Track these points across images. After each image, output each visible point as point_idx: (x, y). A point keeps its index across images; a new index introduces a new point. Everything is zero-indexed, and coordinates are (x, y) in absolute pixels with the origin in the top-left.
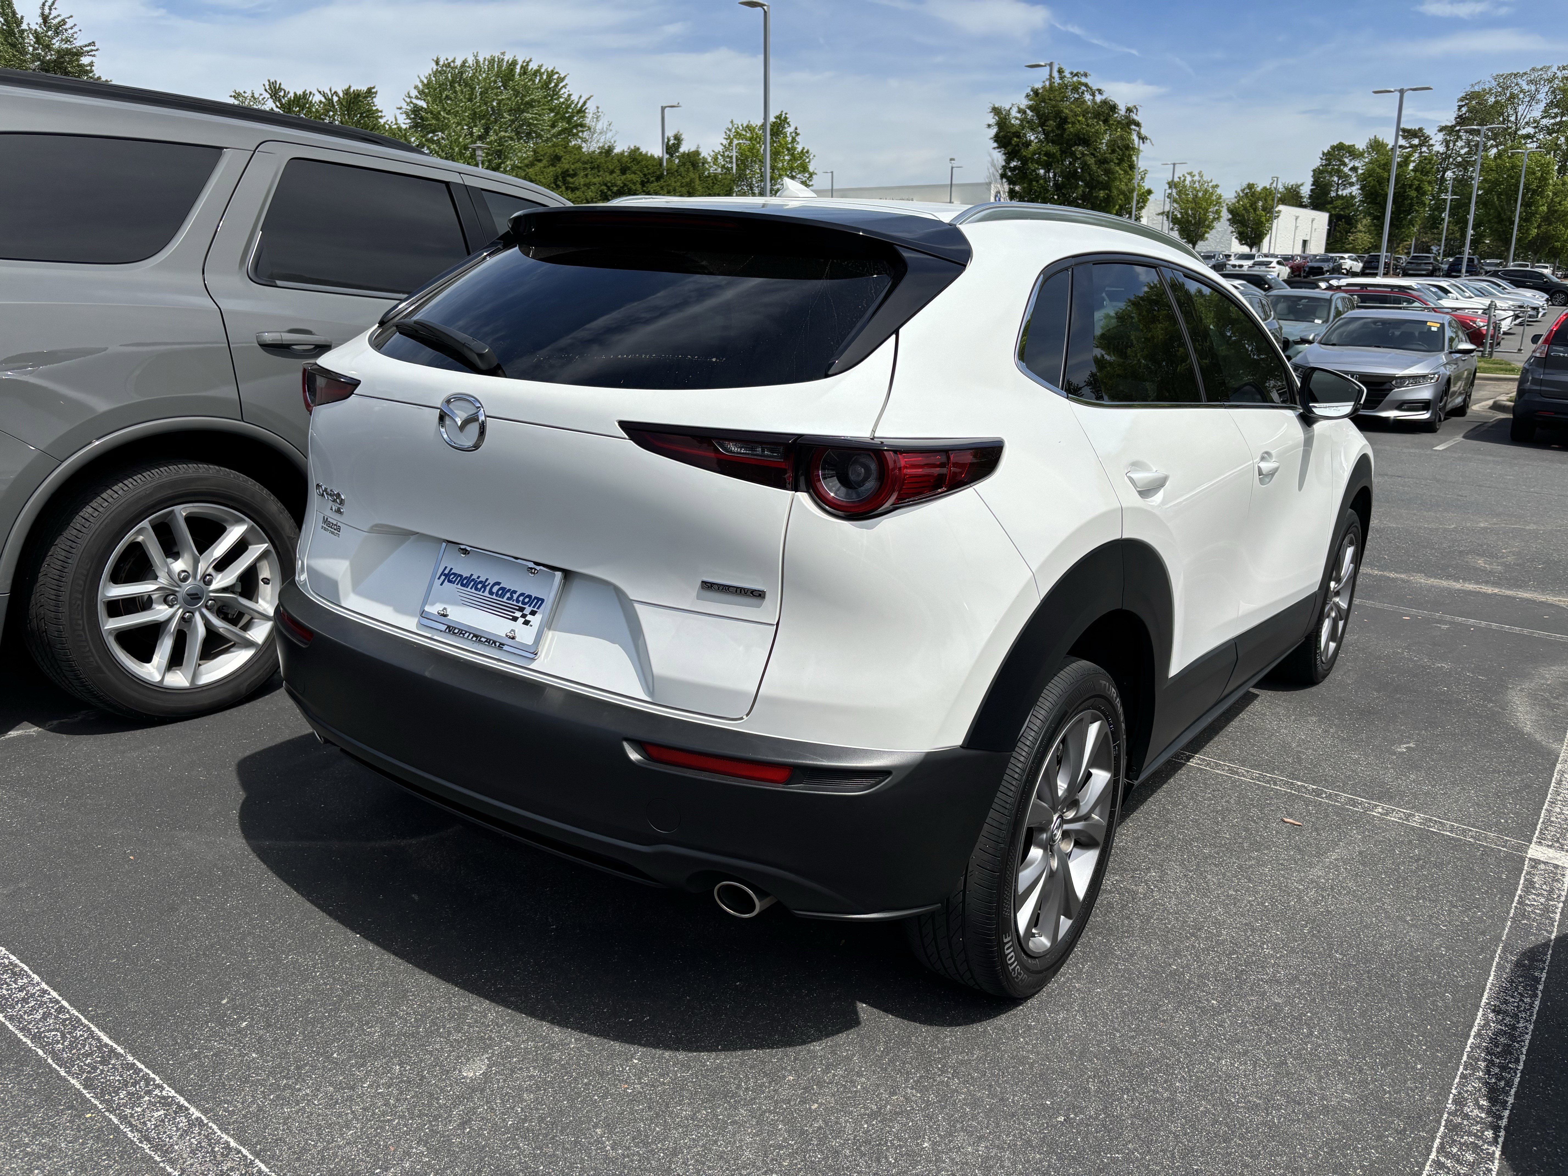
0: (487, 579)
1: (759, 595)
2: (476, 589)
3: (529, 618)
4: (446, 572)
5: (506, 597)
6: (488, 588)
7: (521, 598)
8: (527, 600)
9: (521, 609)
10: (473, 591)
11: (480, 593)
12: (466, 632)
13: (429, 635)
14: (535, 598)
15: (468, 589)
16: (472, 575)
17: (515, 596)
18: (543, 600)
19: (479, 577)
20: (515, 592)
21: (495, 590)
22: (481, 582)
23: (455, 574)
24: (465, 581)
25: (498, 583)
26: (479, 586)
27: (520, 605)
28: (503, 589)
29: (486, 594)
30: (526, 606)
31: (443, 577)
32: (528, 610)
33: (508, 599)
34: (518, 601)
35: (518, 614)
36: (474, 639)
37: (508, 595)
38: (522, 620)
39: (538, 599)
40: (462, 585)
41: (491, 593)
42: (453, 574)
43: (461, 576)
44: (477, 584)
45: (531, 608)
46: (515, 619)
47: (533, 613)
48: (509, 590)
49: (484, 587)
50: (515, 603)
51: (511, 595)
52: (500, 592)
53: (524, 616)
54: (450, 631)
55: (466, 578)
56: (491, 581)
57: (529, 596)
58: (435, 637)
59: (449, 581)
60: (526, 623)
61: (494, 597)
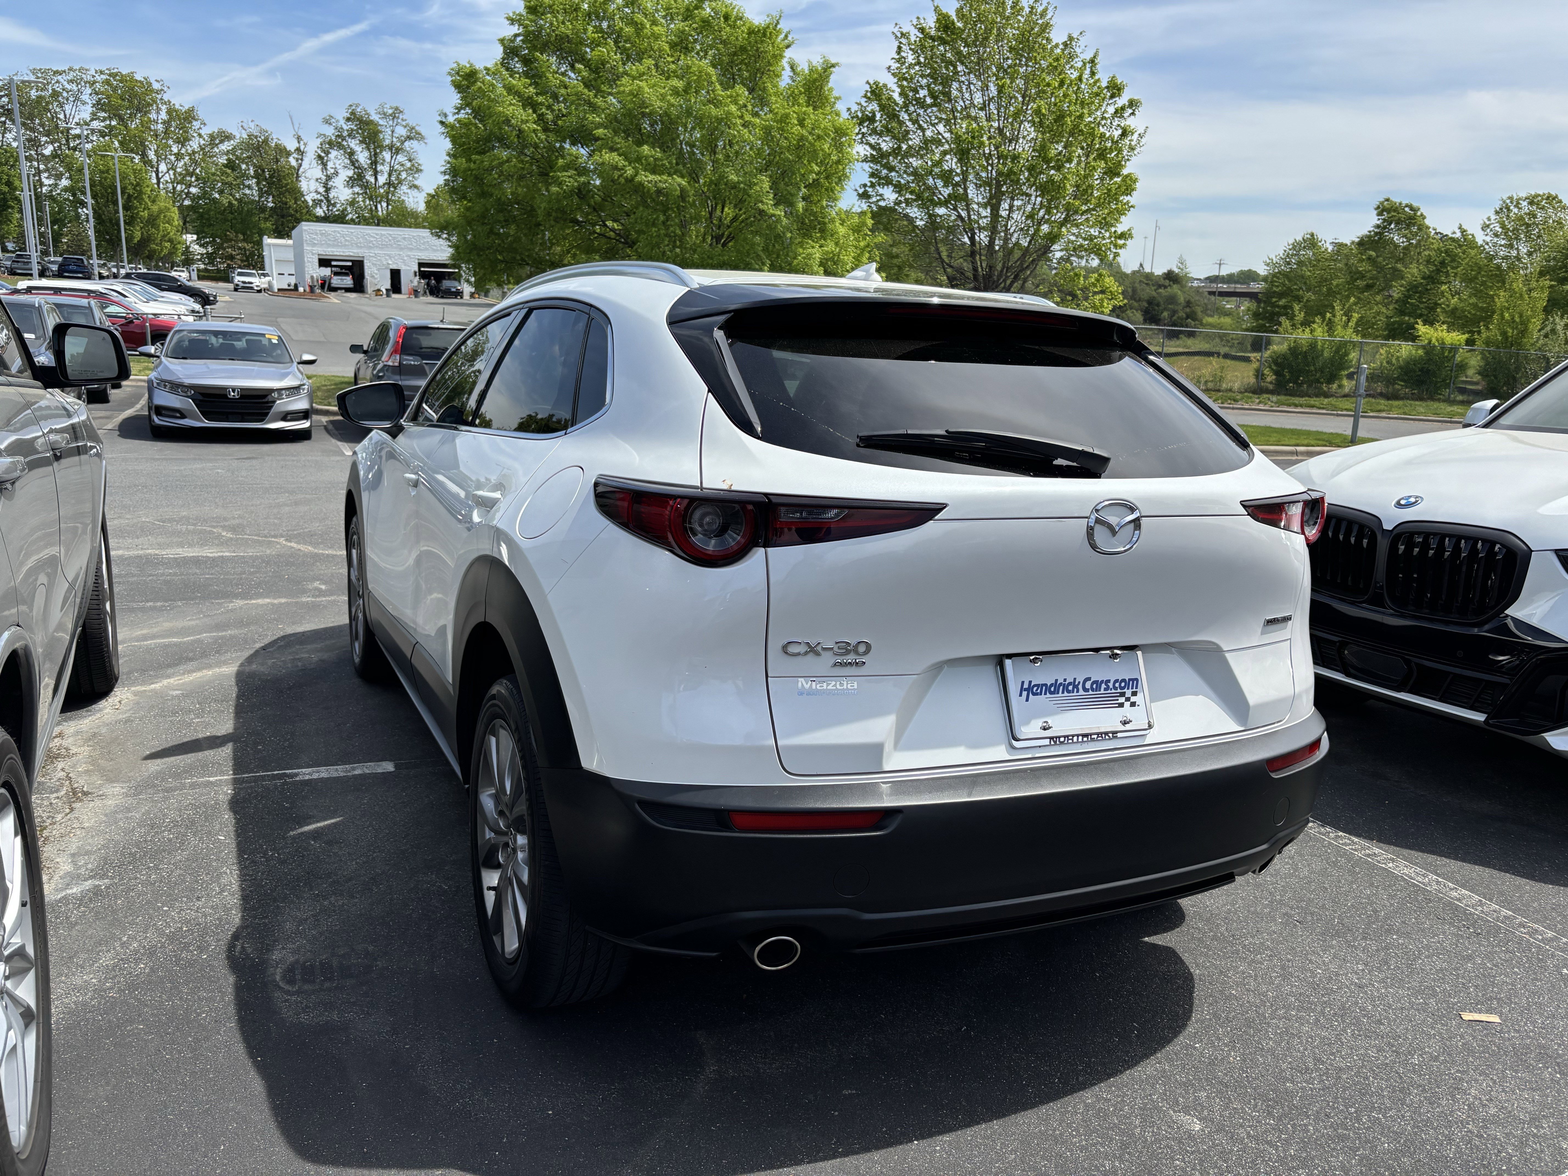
0: (1075, 679)
1: (1287, 619)
2: (1069, 692)
3: (1133, 699)
4: (1026, 686)
5: (1102, 689)
6: (1080, 687)
7: (1117, 685)
8: (1123, 684)
9: (1123, 695)
10: (1066, 694)
11: (1075, 694)
12: (1073, 736)
13: (1030, 756)
14: (1130, 680)
15: (1060, 694)
16: (1056, 680)
17: (1111, 685)
18: (1137, 680)
19: (1065, 680)
20: (1109, 681)
21: (1088, 685)
22: (1070, 684)
23: (1038, 686)
24: (1053, 689)
25: (1089, 679)
26: (1070, 688)
27: (1119, 691)
28: (1096, 682)
29: (1081, 692)
30: (1125, 690)
31: (1025, 693)
32: (1128, 693)
33: (1105, 690)
34: (1116, 688)
35: (1122, 700)
36: (1085, 739)
37: (1103, 686)
38: (1127, 704)
39: (1133, 680)
40: (1051, 693)
41: (1085, 690)
42: (1035, 686)
43: (1046, 685)
44: (1069, 687)
45: (1130, 691)
46: (1121, 705)
47: (1134, 694)
48: (1102, 682)
49: (1076, 687)
50: (1113, 691)
51: (1106, 684)
52: (1094, 686)
53: (1128, 699)
54: (1055, 742)
55: (1052, 685)
56: (1080, 679)
57: (1124, 680)
58: (1037, 755)
59: (1034, 694)
60: (1133, 704)
61: (1091, 692)
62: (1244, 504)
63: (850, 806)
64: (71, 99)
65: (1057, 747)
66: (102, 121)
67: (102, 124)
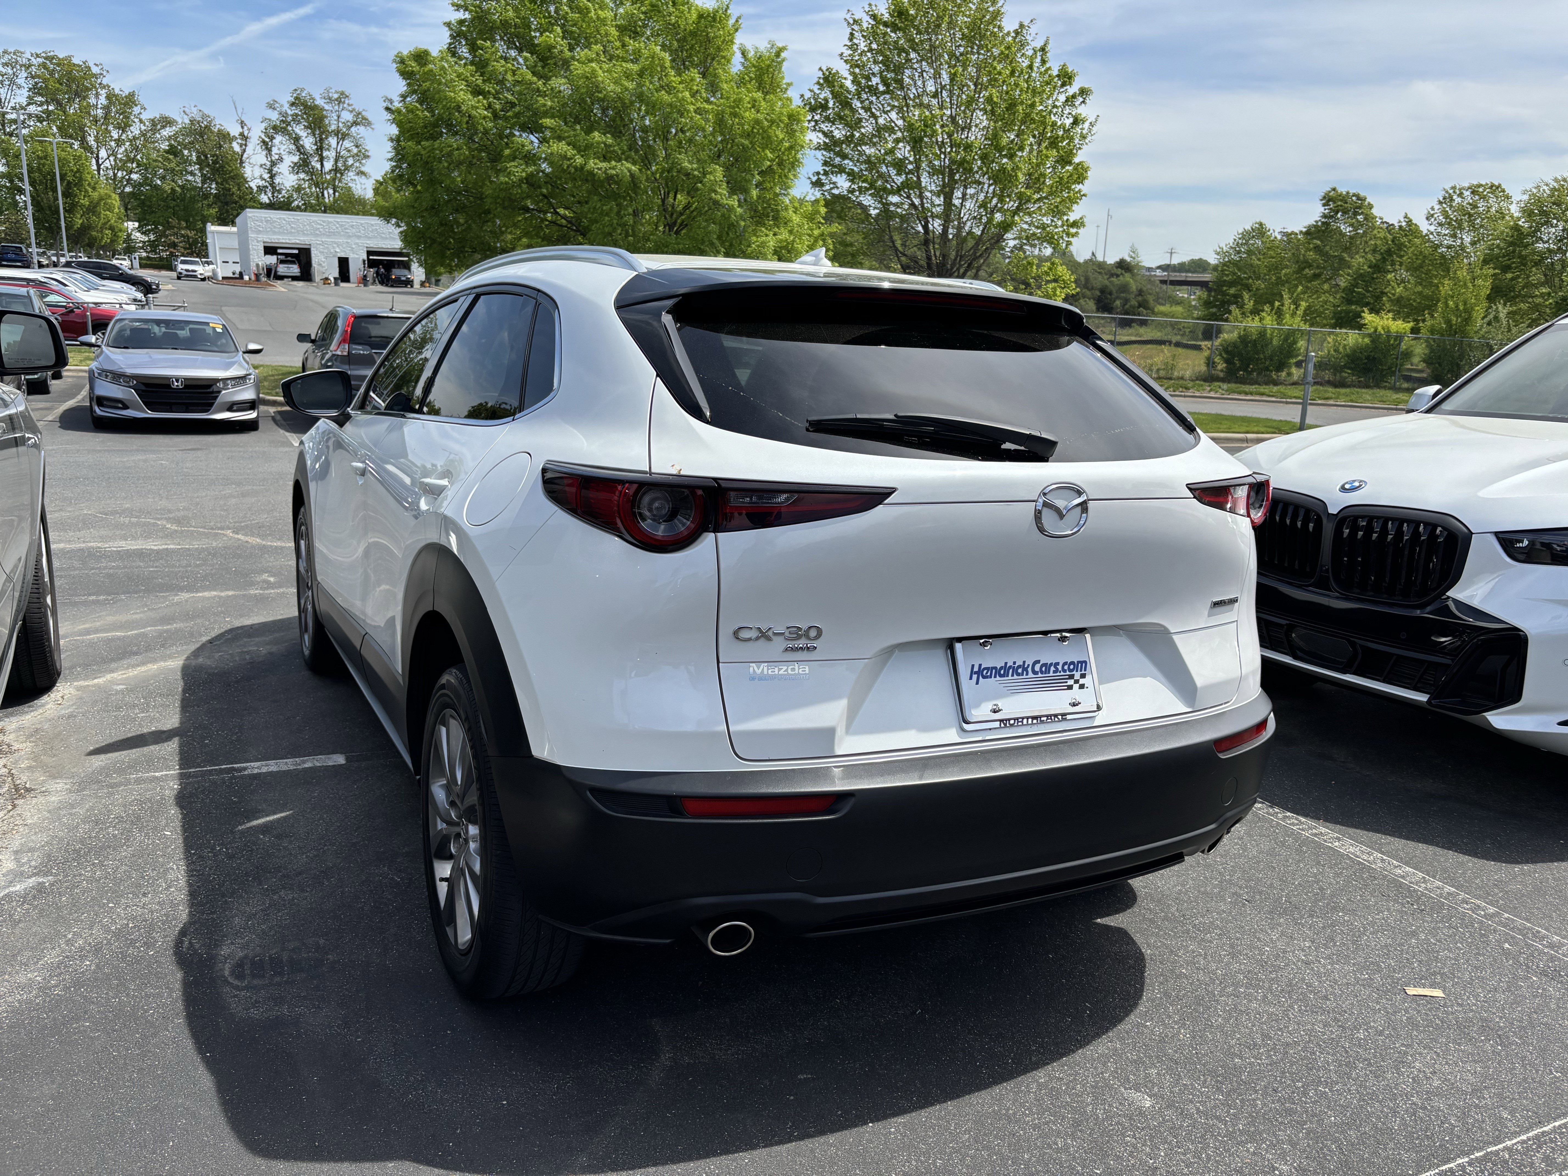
0: (1024, 662)
1: (1233, 601)
2: (1018, 674)
3: (1082, 681)
4: (976, 669)
5: (1051, 672)
6: (1030, 669)
7: (1066, 667)
8: (1072, 667)
9: (1071, 677)
10: (1015, 677)
11: (1025, 676)
12: (1023, 718)
13: (980, 739)
14: (1078, 662)
15: (1010, 677)
16: (1006, 663)
17: (1060, 667)
18: (1085, 662)
19: (1014, 663)
20: (1058, 664)
21: (1037, 668)
22: (1019, 667)
23: (988, 669)
24: (1002, 672)
25: (1038, 662)
26: (1020, 671)
27: (1068, 673)
28: (1045, 665)
29: (1031, 675)
30: (1074, 672)
31: (975, 677)
32: (1077, 675)
33: (1054, 672)
34: (1064, 671)
35: (1071, 682)
36: (1035, 721)
37: (1052, 668)
38: (1076, 686)
39: (1082, 662)
40: (1001, 676)
41: (1035, 672)
42: (985, 669)
43: (995, 668)
44: (1019, 670)
45: (1079, 673)
46: (1070, 687)
47: (1083, 676)
48: (1051, 664)
49: (1025, 669)
50: (1062, 673)
51: (1055, 667)
52: (1044, 669)
53: (1077, 682)
54: (1005, 725)
55: (1001, 668)
56: (1029, 662)
57: (1072, 663)
58: (987, 738)
59: (984, 677)
60: (1082, 687)
61: (1040, 675)
62: (1191, 487)
63: (802, 790)
64: (7, 83)
65: (1007, 730)
66: (39, 106)
67: (39, 109)
